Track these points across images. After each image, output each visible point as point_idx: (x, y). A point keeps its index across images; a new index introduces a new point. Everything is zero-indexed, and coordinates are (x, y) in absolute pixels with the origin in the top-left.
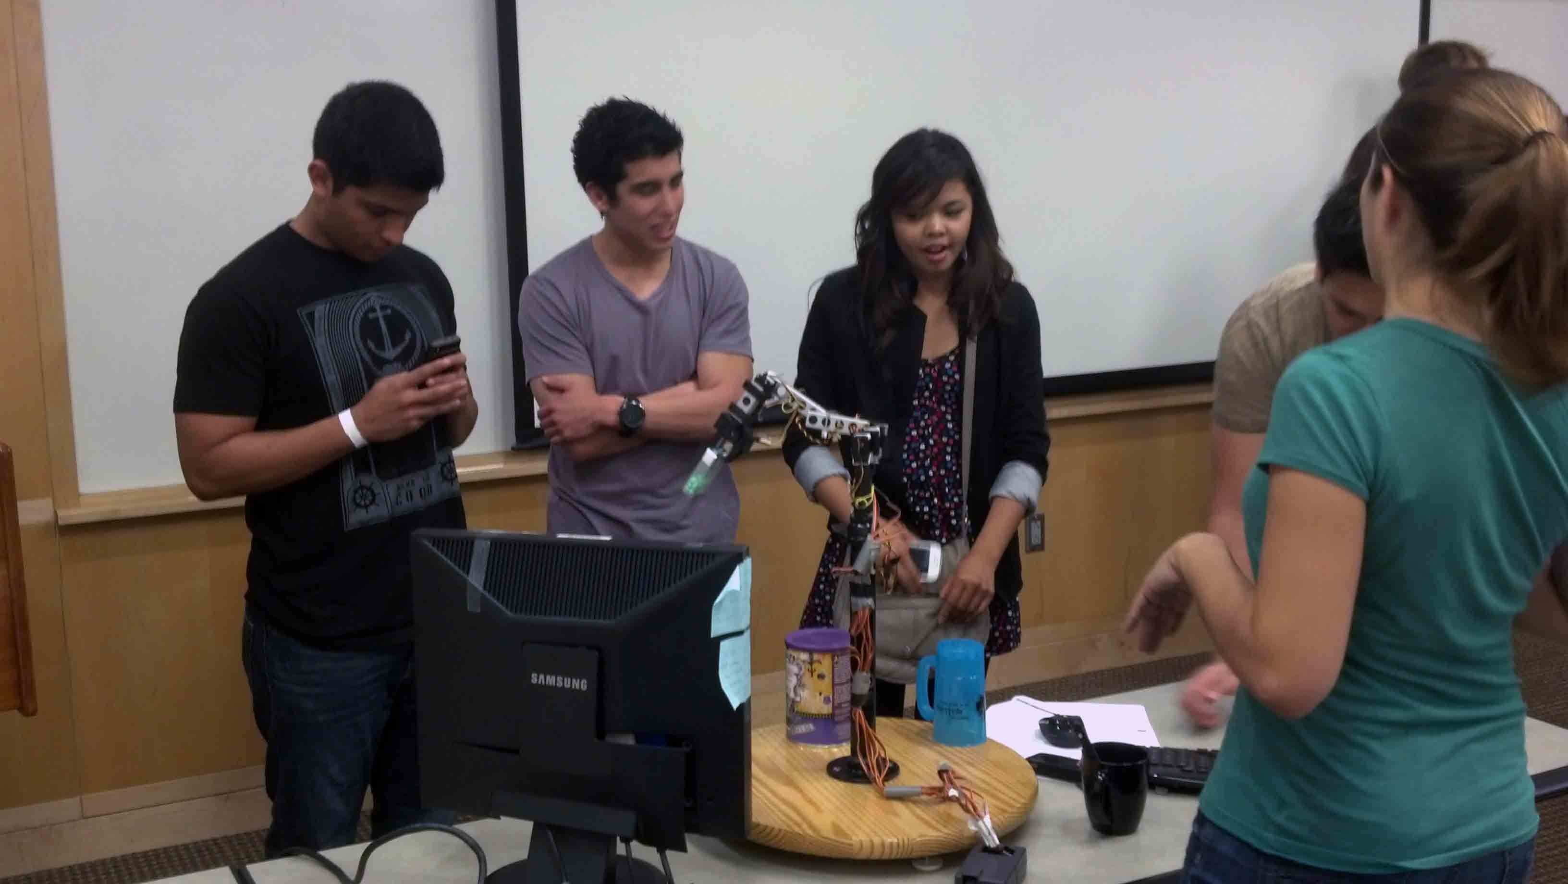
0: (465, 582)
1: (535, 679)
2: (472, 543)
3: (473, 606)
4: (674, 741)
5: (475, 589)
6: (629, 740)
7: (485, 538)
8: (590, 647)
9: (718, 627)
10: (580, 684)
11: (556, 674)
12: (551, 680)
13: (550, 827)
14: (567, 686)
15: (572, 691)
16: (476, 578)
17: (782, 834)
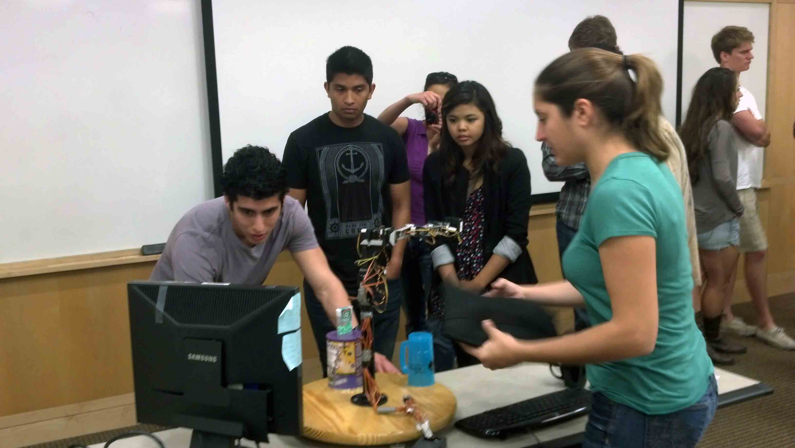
0: (154, 308)
1: (191, 357)
2: (158, 288)
3: (159, 320)
4: (262, 387)
5: (159, 312)
6: (240, 387)
7: (164, 285)
8: (218, 340)
9: (282, 329)
10: (213, 359)
11: (201, 353)
12: (198, 357)
13: (200, 431)
14: (206, 360)
15: (208, 363)
16: (160, 306)
17: (322, 433)
